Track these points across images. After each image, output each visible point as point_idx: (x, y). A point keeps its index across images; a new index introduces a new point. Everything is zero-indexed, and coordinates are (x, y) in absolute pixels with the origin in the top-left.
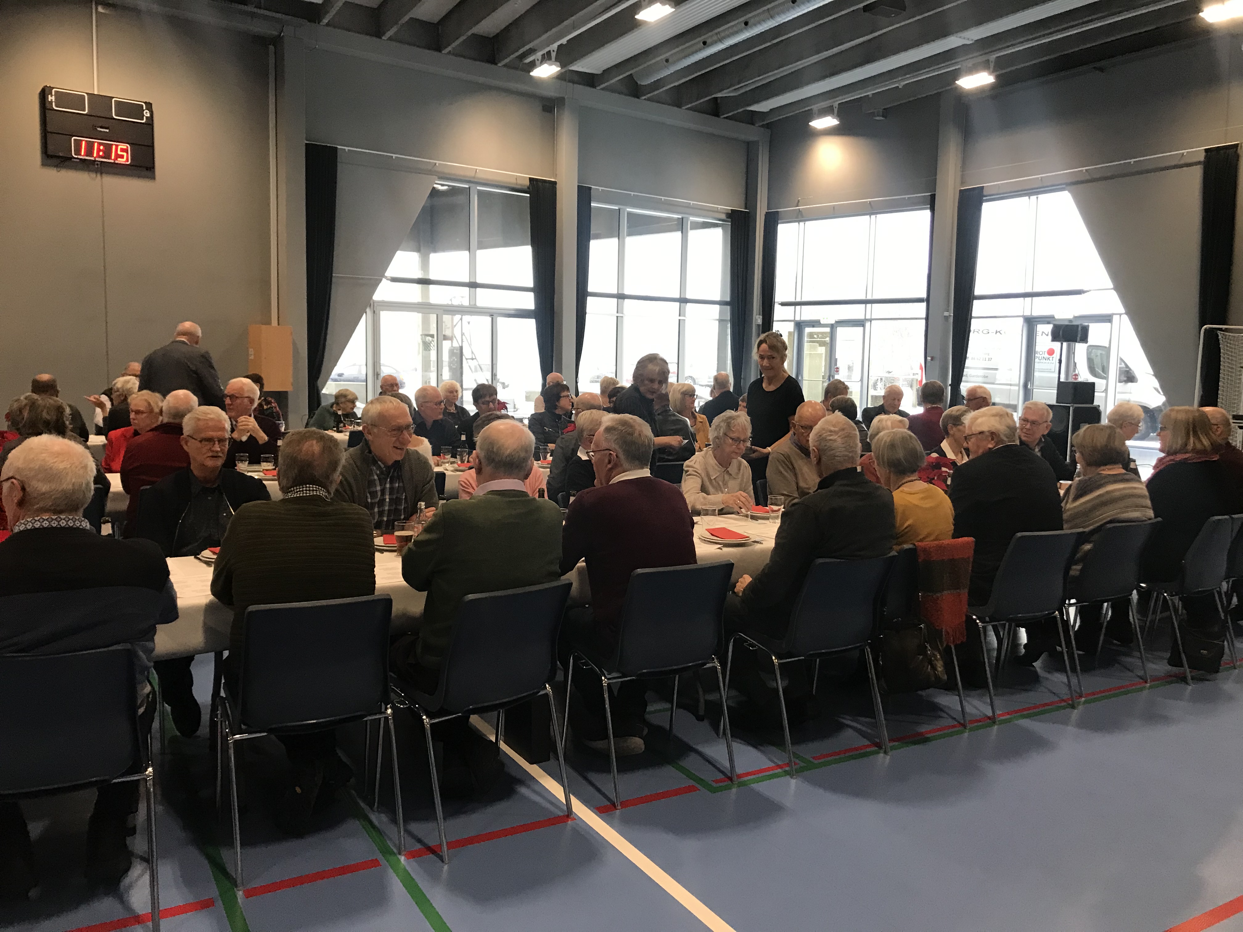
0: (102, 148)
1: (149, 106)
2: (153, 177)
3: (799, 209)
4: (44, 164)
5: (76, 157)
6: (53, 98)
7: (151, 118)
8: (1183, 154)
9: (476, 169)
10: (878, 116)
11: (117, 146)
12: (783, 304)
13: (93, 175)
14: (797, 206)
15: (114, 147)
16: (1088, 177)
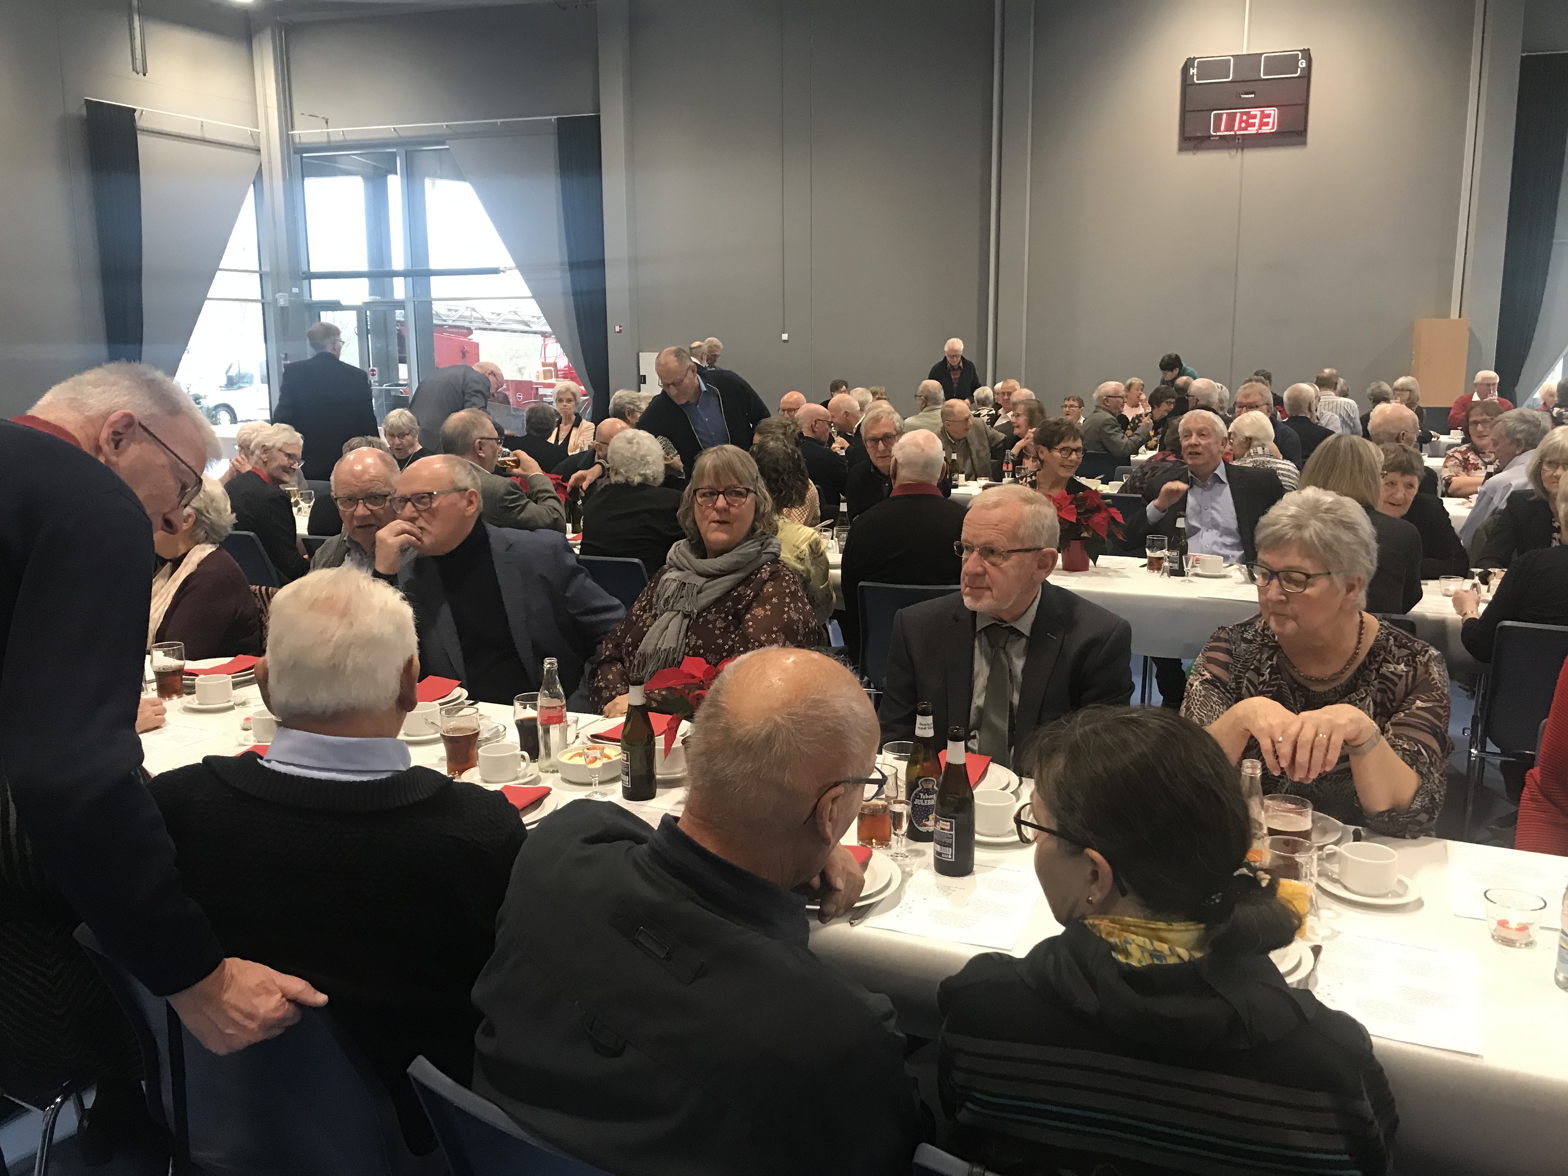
0: (1244, 118)
1: (1307, 53)
2: (1304, 143)
4: (1181, 149)
5: (1216, 134)
6: (1195, 71)
7: (1307, 68)
11: (1262, 112)
13: (1233, 152)
15: (1259, 114)
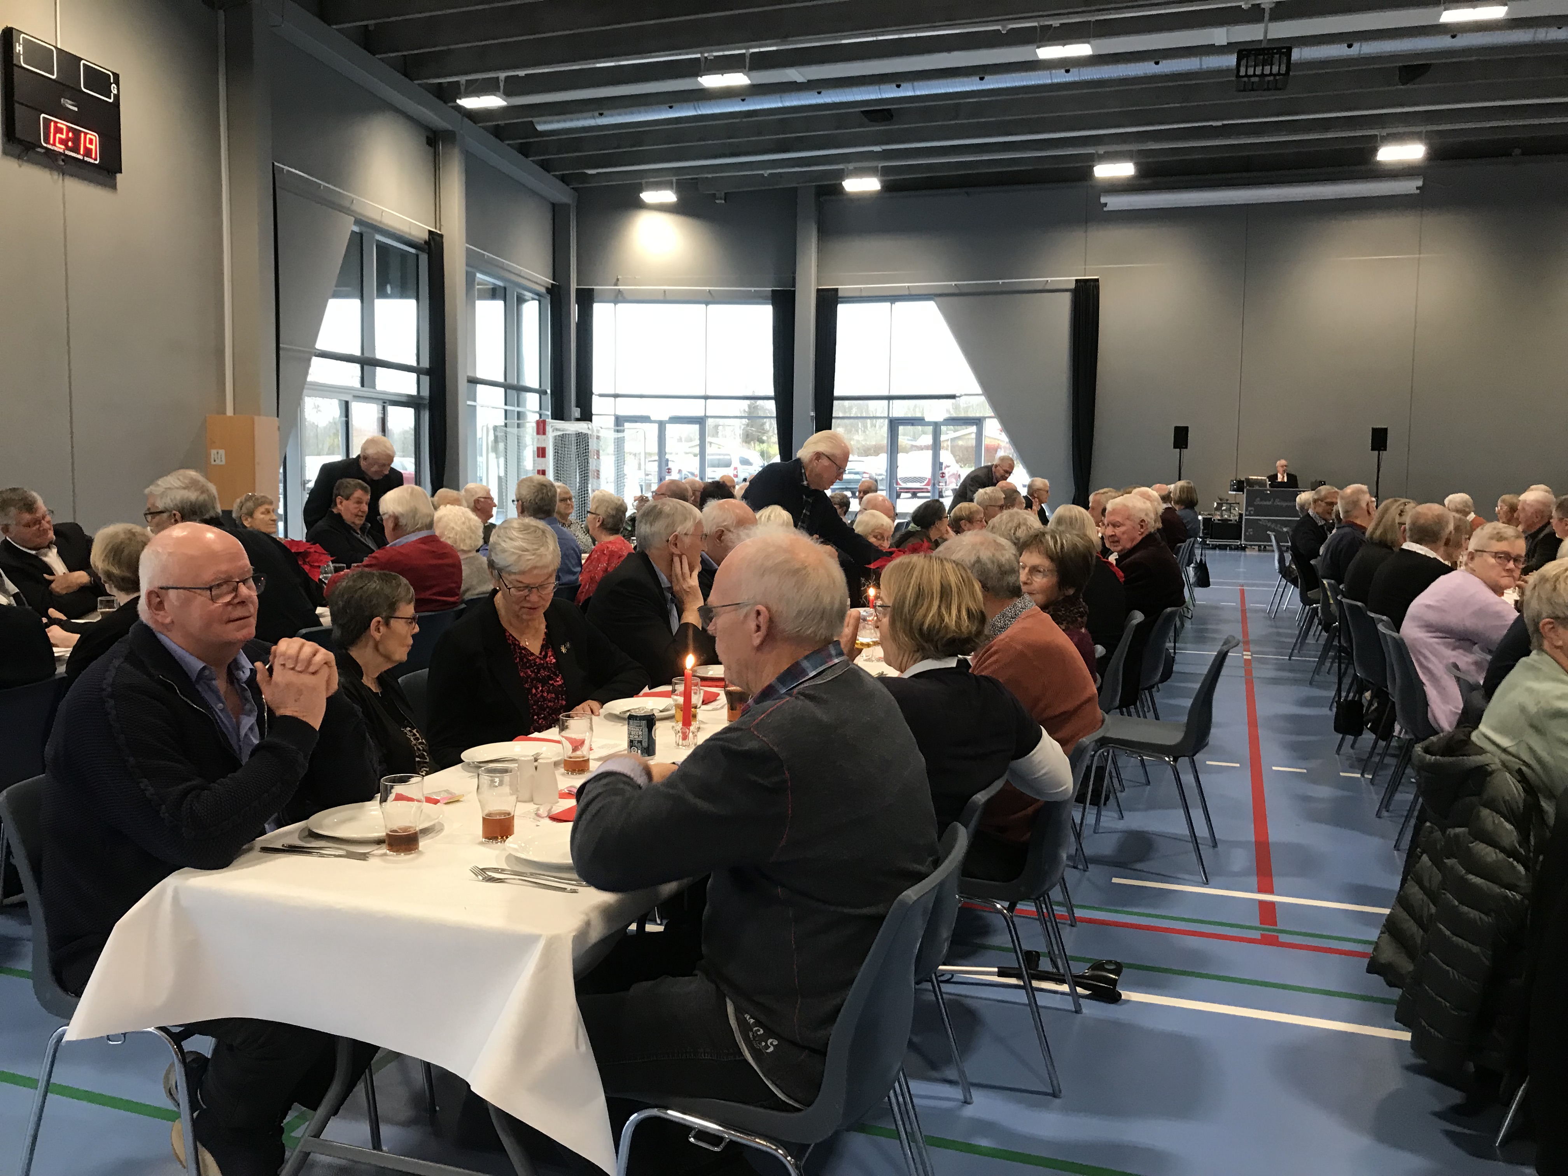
0: (70, 135)
1: (117, 76)
2: (113, 187)
3: (619, 290)
5: (45, 145)
6: (21, 49)
7: (117, 97)
8: (1047, 281)
9: (383, 211)
10: (721, 199)
11: (86, 134)
12: (601, 395)
13: (55, 176)
14: (616, 285)
15: (82, 135)
16: (957, 291)
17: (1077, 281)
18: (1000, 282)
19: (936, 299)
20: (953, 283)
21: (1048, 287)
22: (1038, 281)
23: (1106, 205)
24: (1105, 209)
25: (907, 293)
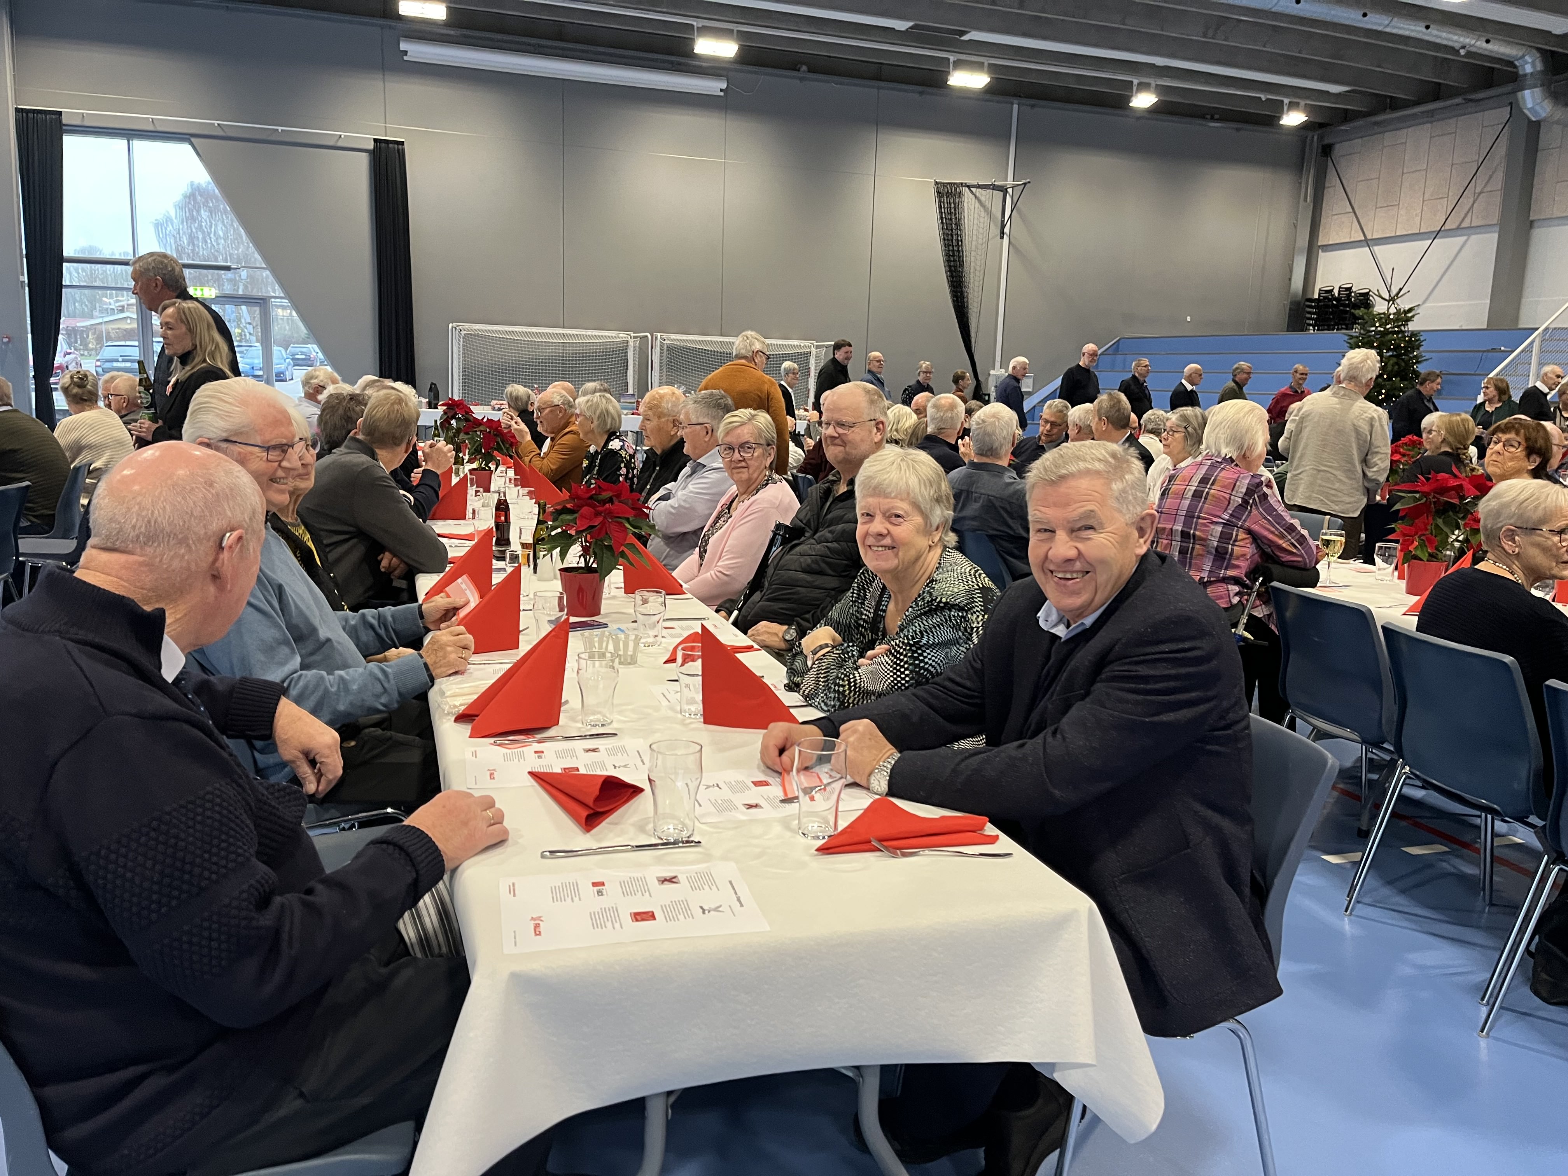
8: (340, 136)
16: (221, 133)
17: (375, 140)
18: (280, 128)
19: (193, 140)
20: (216, 123)
21: (340, 144)
22: (328, 134)
23: (405, 53)
24: (405, 58)
25: (151, 128)
